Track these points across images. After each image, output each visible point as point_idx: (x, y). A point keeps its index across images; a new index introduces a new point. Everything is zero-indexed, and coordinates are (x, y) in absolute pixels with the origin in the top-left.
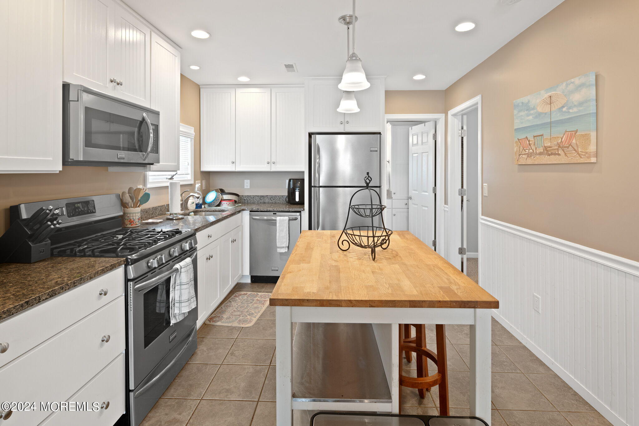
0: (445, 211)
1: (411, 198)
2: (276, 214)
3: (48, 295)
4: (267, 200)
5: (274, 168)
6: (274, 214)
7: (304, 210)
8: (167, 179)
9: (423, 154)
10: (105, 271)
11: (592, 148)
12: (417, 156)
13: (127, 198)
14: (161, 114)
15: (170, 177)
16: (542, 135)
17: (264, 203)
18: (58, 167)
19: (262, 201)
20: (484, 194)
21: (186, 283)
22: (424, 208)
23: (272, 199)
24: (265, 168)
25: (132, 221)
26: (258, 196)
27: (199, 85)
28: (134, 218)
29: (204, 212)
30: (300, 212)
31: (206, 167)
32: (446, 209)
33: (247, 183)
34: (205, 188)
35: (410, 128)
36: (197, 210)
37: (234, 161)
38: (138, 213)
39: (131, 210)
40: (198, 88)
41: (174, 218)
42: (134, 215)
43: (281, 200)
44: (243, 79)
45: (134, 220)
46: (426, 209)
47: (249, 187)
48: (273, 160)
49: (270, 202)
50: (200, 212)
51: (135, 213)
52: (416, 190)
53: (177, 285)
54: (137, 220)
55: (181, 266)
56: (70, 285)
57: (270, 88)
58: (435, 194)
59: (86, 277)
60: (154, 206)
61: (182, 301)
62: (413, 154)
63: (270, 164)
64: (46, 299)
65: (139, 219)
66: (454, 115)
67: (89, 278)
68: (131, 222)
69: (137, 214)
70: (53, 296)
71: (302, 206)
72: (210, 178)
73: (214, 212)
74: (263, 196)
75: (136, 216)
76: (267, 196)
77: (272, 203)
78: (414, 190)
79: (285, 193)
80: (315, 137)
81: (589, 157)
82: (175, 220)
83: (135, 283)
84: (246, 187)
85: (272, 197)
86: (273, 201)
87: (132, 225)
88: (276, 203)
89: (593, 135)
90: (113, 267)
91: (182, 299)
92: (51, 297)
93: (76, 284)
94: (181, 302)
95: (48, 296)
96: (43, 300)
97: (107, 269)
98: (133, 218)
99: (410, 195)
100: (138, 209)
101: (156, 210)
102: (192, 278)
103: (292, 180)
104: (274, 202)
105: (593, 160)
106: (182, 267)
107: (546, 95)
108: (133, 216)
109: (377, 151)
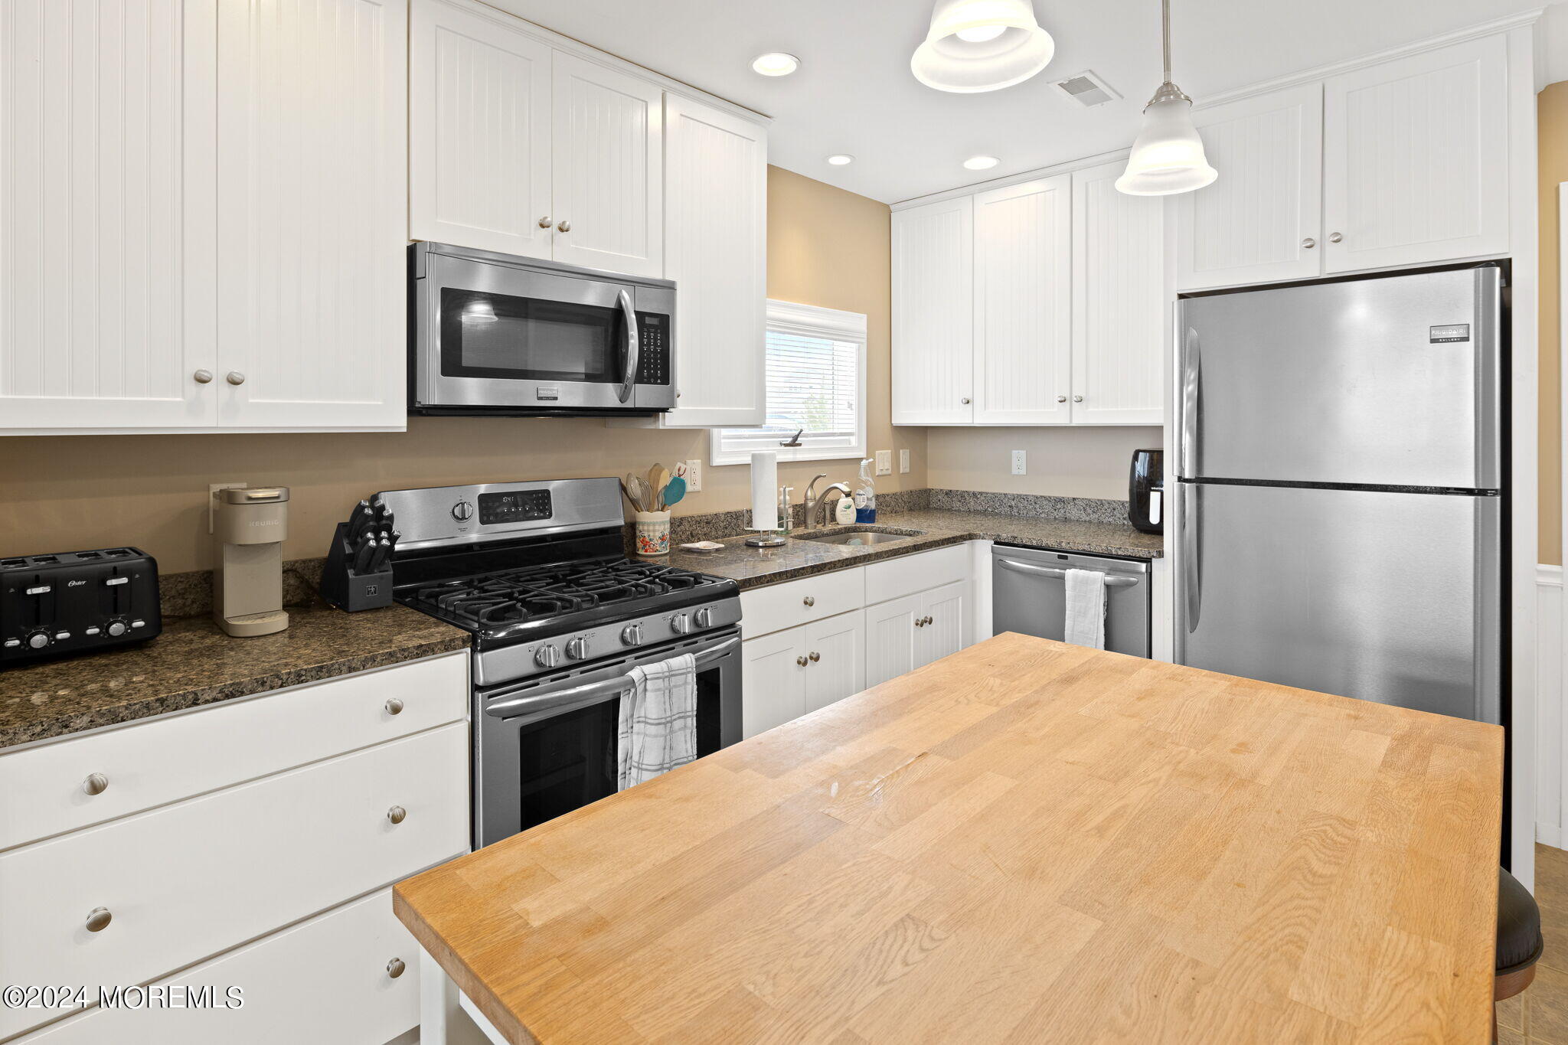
2: (1066, 558)
3: (221, 692)
4: (1074, 513)
5: (1082, 417)
6: (1060, 557)
7: (1161, 554)
8: (781, 444)
10: (397, 658)
13: (635, 489)
14: (679, 287)
15: (790, 440)
17: (1066, 520)
18: (397, 420)
19: (1060, 514)
21: (657, 721)
23: (1089, 511)
24: (1057, 416)
25: (647, 542)
26: (1048, 499)
27: (888, 206)
28: (651, 534)
29: (875, 532)
30: (1148, 561)
31: (905, 416)
33: (1019, 458)
34: (908, 470)
36: (858, 525)
37: (969, 396)
38: (660, 525)
39: (644, 517)
40: (885, 212)
41: (761, 544)
42: (651, 528)
43: (1118, 515)
44: (981, 163)
45: (650, 540)
47: (1023, 472)
48: (1078, 392)
49: (1084, 517)
50: (866, 531)
51: (655, 524)
53: (639, 722)
54: (658, 542)
55: (645, 675)
56: (285, 677)
57: (1069, 174)
59: (337, 666)
60: (729, 510)
61: (644, 767)
63: (1067, 403)
64: (215, 700)
65: (663, 539)
67: (344, 668)
68: (645, 544)
69: (657, 527)
70: (233, 696)
71: (1155, 539)
72: (929, 443)
73: (896, 534)
74: (1061, 500)
75: (654, 531)
76: (1074, 499)
77: (1090, 522)
79: (1122, 493)
82: (761, 547)
83: (490, 696)
84: (1015, 471)
85: (1089, 503)
86: (1094, 516)
87: (646, 551)
88: (1101, 523)
90: (425, 651)
91: (645, 762)
92: (227, 697)
93: (303, 678)
94: (642, 769)
95: (219, 695)
96: (207, 702)
97: (406, 654)
98: (649, 536)
100: (666, 515)
101: (737, 518)
102: (689, 709)
103: (1141, 455)
104: (1096, 521)
106: (648, 677)
108: (648, 531)
109: (1467, 339)
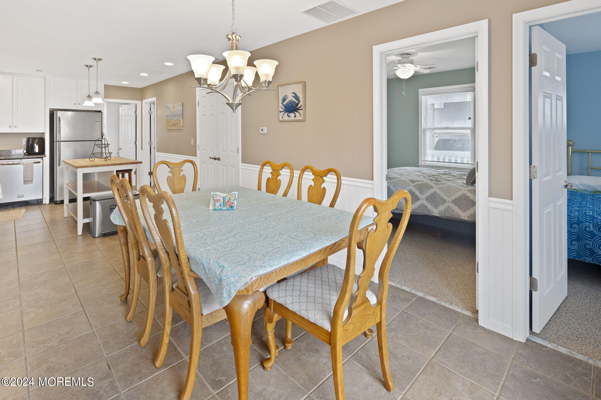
0: (141, 153)
1: (121, 149)
5: (16, 131)
7: (45, 156)
9: (129, 122)
11: (182, 125)
12: (125, 123)
16: (172, 119)
20: (157, 142)
22: (129, 154)
24: (7, 130)
30: (43, 158)
32: (142, 153)
35: (120, 106)
46: (131, 154)
48: (15, 125)
52: (124, 144)
58: (136, 145)
62: (122, 122)
63: (11, 128)
66: (146, 103)
78: (123, 144)
80: (57, 112)
81: (181, 127)
89: (182, 121)
99: (120, 147)
105: (182, 128)
107: (173, 105)
109: (100, 121)
